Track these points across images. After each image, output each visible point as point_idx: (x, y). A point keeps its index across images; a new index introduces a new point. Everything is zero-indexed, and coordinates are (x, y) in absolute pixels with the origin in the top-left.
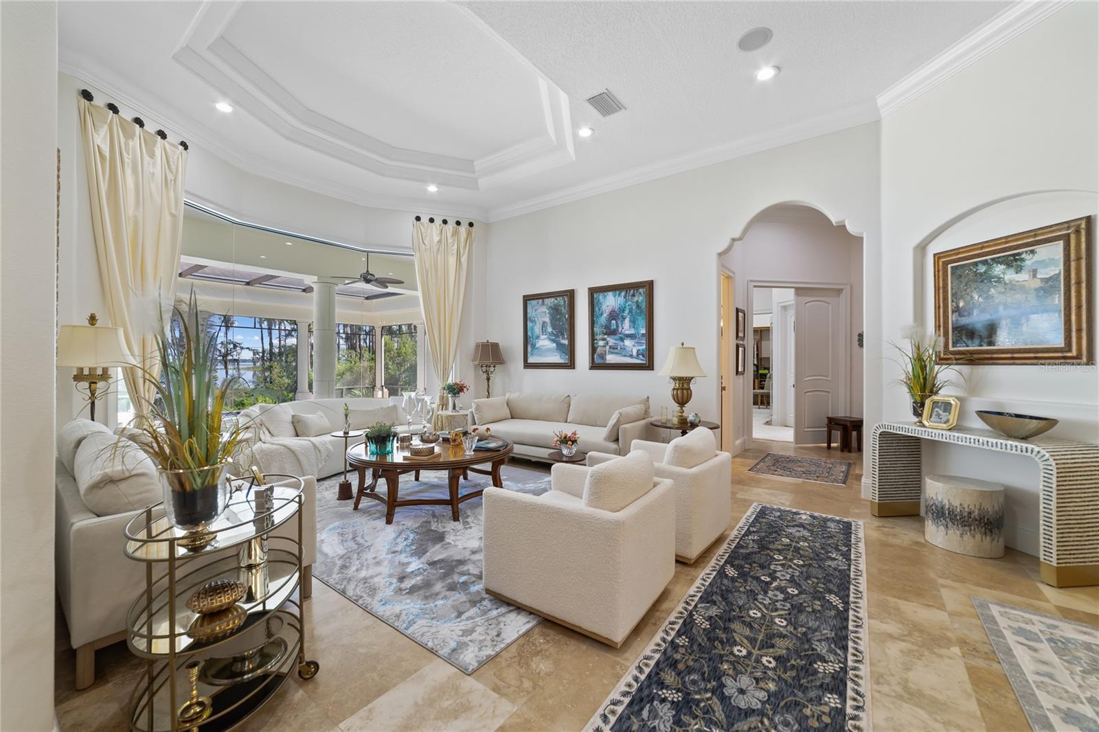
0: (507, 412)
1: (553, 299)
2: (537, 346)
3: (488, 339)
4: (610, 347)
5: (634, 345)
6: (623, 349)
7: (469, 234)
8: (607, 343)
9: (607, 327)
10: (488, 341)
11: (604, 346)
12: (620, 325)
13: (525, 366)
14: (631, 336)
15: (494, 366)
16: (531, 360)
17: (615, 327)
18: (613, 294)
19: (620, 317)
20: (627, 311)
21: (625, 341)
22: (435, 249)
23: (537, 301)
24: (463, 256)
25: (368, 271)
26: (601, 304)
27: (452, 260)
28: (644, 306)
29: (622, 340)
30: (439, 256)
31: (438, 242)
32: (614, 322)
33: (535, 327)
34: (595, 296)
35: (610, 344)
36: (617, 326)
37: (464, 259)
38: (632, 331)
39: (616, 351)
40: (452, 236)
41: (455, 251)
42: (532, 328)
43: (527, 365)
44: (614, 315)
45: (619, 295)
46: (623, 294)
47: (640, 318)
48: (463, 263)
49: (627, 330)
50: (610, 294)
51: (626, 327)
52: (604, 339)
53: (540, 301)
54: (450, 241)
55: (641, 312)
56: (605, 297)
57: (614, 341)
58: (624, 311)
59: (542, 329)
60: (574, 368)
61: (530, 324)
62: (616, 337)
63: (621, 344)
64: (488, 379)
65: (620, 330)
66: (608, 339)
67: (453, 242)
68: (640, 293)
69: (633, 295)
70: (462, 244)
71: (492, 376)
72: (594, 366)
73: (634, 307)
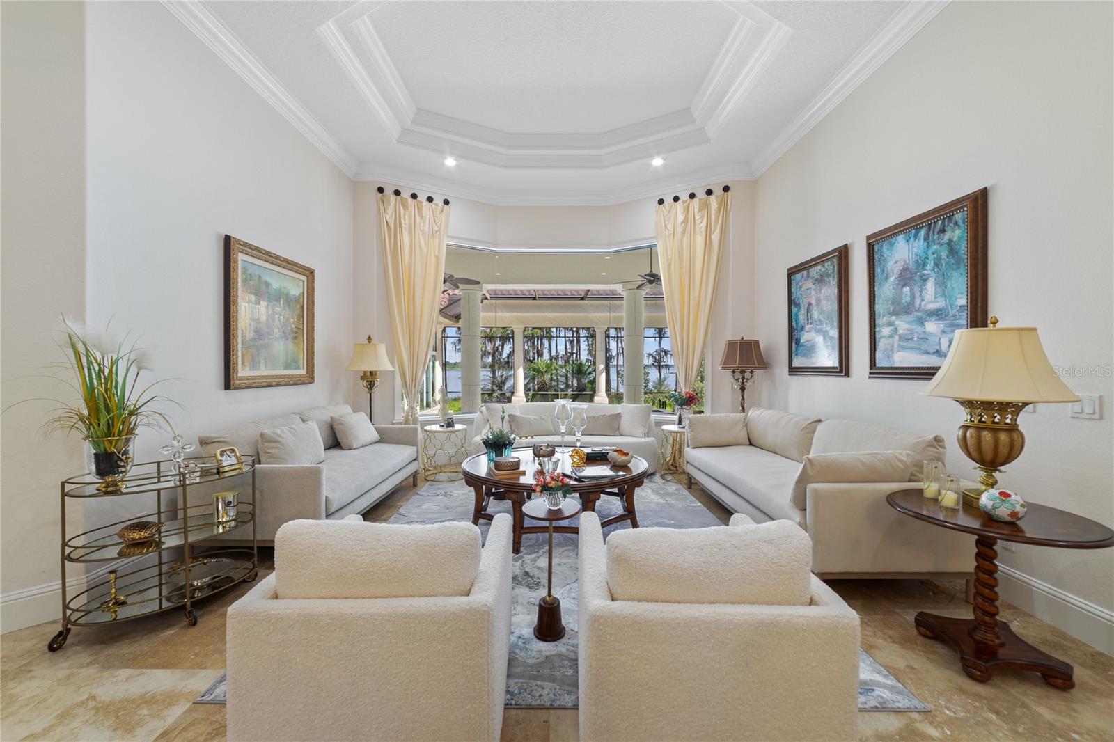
0: (742, 435)
1: (819, 267)
2: (802, 341)
3: (743, 335)
4: (901, 337)
5: (943, 332)
6: (924, 338)
7: (722, 203)
8: (896, 330)
9: (895, 301)
10: (743, 338)
11: (891, 336)
12: (917, 295)
13: (789, 372)
14: (938, 314)
15: (752, 372)
16: (796, 363)
17: (908, 299)
18: (905, 238)
19: (917, 278)
20: (930, 265)
21: (926, 324)
22: (680, 230)
23: (801, 274)
24: (714, 231)
25: (651, 271)
26: (885, 260)
27: (700, 240)
28: (963, 248)
29: (921, 322)
30: (685, 239)
31: (682, 223)
32: (906, 289)
33: (800, 313)
34: (876, 248)
35: (901, 332)
36: (913, 298)
37: (715, 237)
38: (941, 304)
39: (910, 344)
40: (699, 211)
41: (703, 229)
42: (797, 315)
43: (793, 371)
44: (907, 277)
45: (916, 237)
46: (922, 233)
47: (955, 274)
48: (713, 240)
49: (931, 302)
50: (901, 238)
51: (930, 296)
52: (890, 324)
53: (805, 273)
54: (697, 218)
55: (958, 262)
56: (892, 245)
57: (907, 326)
58: (924, 265)
59: (808, 316)
60: (847, 375)
61: (794, 310)
62: (911, 318)
63: (920, 329)
64: (743, 389)
65: (917, 302)
66: (897, 322)
67: (702, 217)
68: (956, 224)
69: (943, 231)
70: (713, 217)
71: (748, 385)
72: (876, 371)
73: (944, 254)
